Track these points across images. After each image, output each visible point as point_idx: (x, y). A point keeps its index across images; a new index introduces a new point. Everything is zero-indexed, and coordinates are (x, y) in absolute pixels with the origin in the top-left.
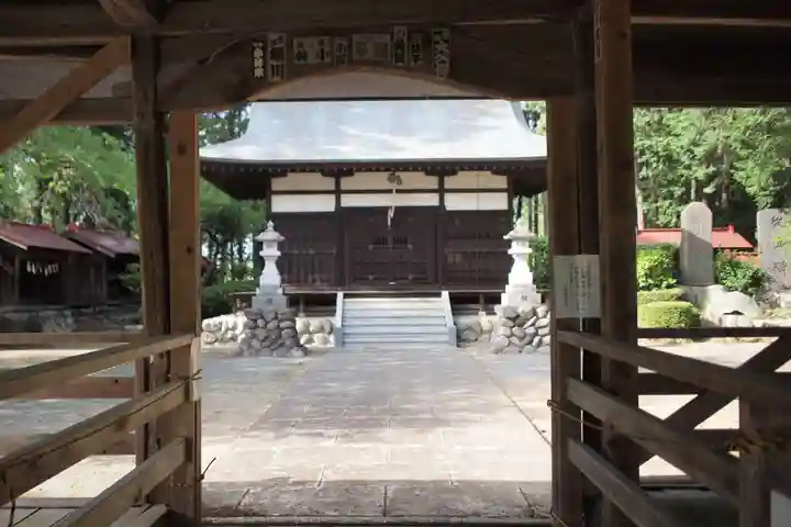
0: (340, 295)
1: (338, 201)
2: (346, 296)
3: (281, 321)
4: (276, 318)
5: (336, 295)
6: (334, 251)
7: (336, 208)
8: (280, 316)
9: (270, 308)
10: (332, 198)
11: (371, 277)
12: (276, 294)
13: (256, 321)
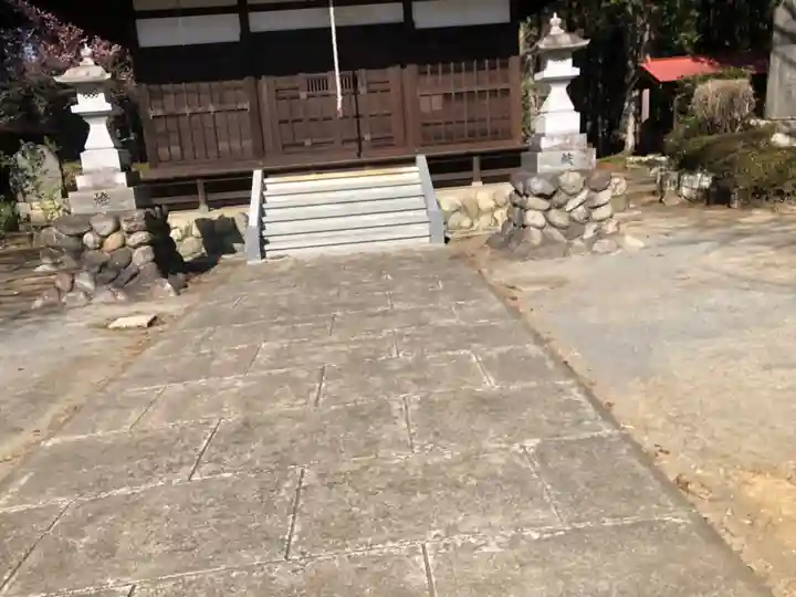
0: (257, 174)
1: (244, 23)
2: (266, 174)
3: (130, 233)
4: (118, 228)
5: (251, 174)
6: (246, 106)
7: (241, 36)
8: (124, 226)
9: (105, 209)
10: (234, 18)
11: (308, 143)
12: (111, 183)
13: (80, 236)
